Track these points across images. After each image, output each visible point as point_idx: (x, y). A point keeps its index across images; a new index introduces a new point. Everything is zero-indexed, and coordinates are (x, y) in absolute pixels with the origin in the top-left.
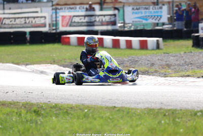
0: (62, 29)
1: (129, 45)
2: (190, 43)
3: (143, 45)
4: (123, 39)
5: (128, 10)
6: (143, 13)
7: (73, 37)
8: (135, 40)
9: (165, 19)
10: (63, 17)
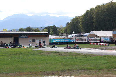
0: (89, 41)
1: (103, 45)
2: (115, 44)
3: (106, 45)
4: (101, 44)
5: (102, 38)
6: (105, 39)
7: (92, 43)
8: (104, 44)
9: (109, 40)
10: (90, 39)
